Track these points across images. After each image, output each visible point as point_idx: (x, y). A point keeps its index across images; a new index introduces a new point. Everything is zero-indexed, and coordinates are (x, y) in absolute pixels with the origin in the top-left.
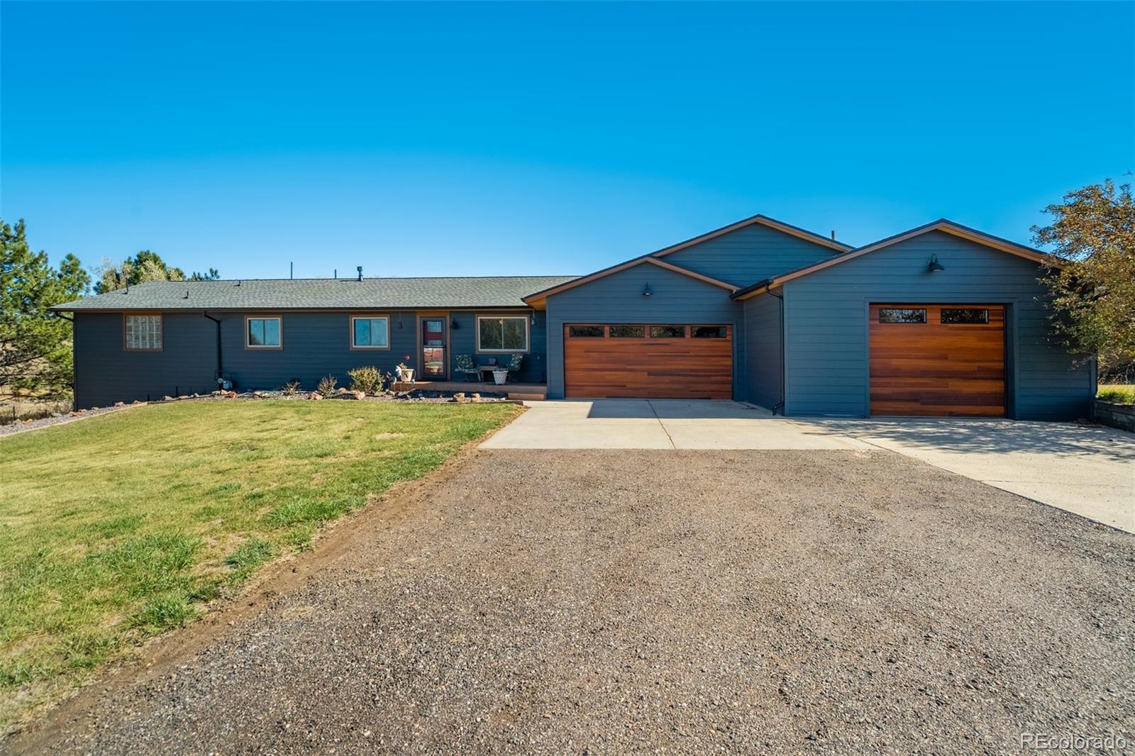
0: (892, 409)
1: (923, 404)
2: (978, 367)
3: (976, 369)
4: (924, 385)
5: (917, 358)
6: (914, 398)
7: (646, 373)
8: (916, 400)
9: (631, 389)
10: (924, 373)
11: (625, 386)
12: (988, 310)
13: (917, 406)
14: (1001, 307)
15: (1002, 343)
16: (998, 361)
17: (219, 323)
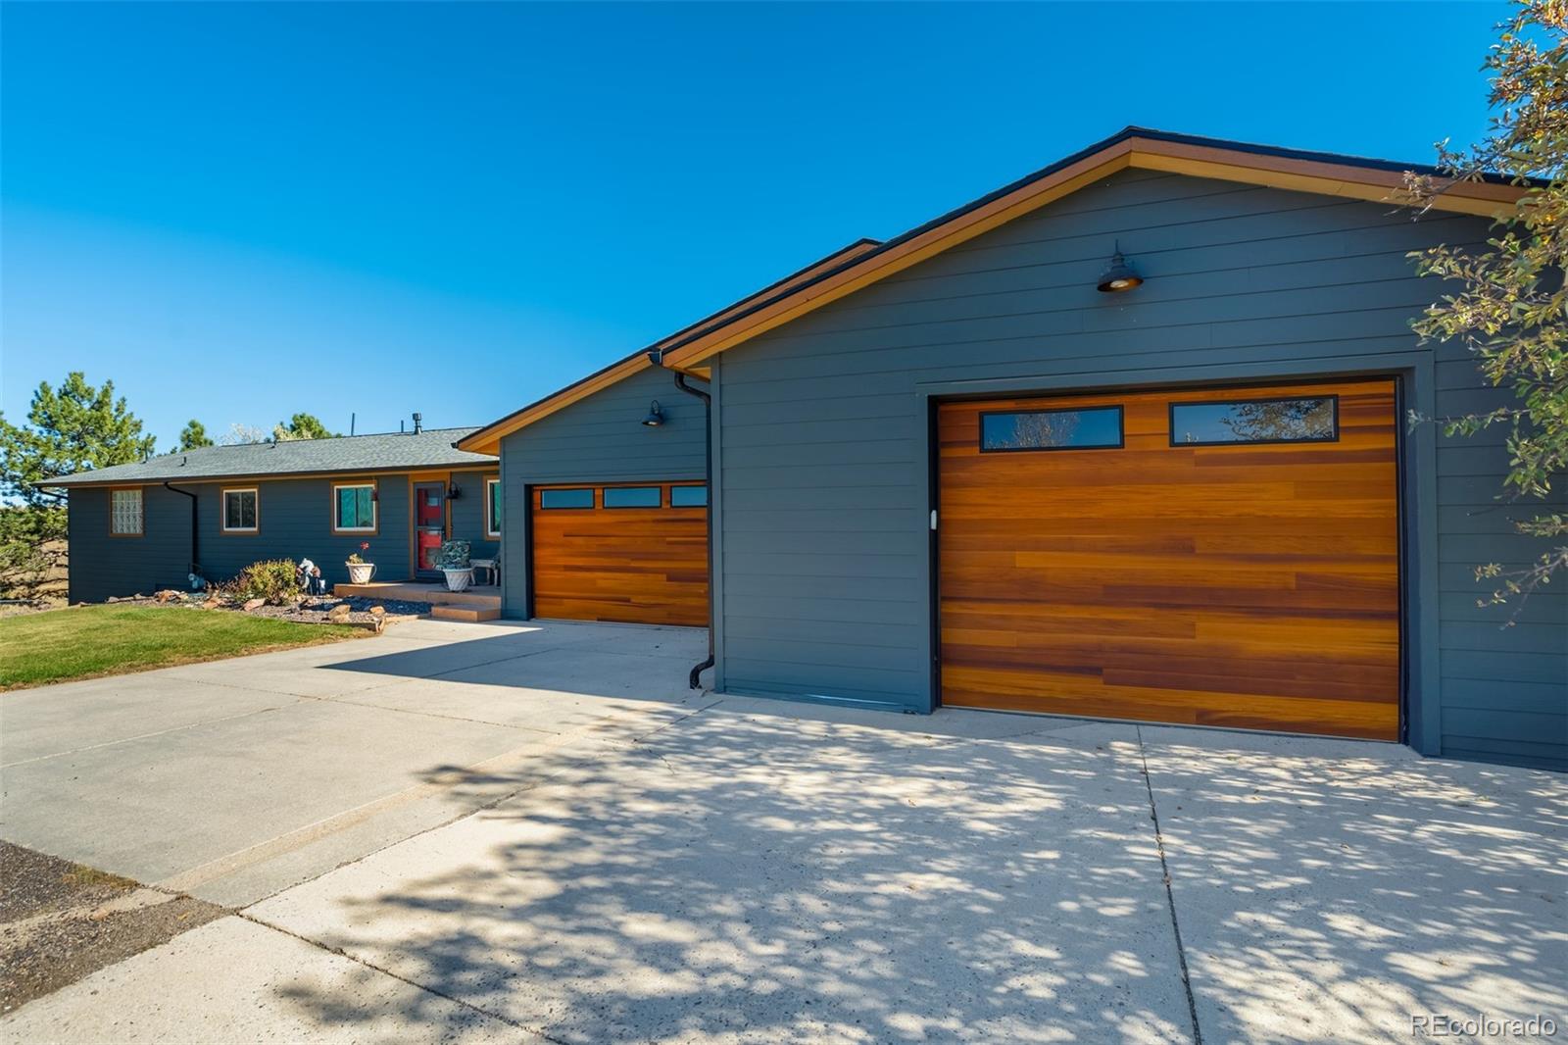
0: (1018, 692)
1: (1111, 681)
2: (1298, 576)
3: (1292, 582)
4: (1113, 626)
5: (1092, 549)
6: (1083, 664)
7: (664, 577)
8: (1095, 671)
9: (639, 606)
10: (1116, 594)
11: (628, 601)
12: (1336, 397)
13: (1089, 686)
14: (1387, 387)
15: (1394, 501)
16: (1382, 559)
17: (195, 498)
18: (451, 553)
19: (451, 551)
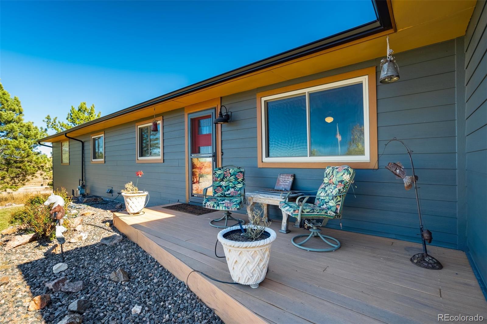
17: (83, 143)
18: (223, 184)
19: (222, 180)
